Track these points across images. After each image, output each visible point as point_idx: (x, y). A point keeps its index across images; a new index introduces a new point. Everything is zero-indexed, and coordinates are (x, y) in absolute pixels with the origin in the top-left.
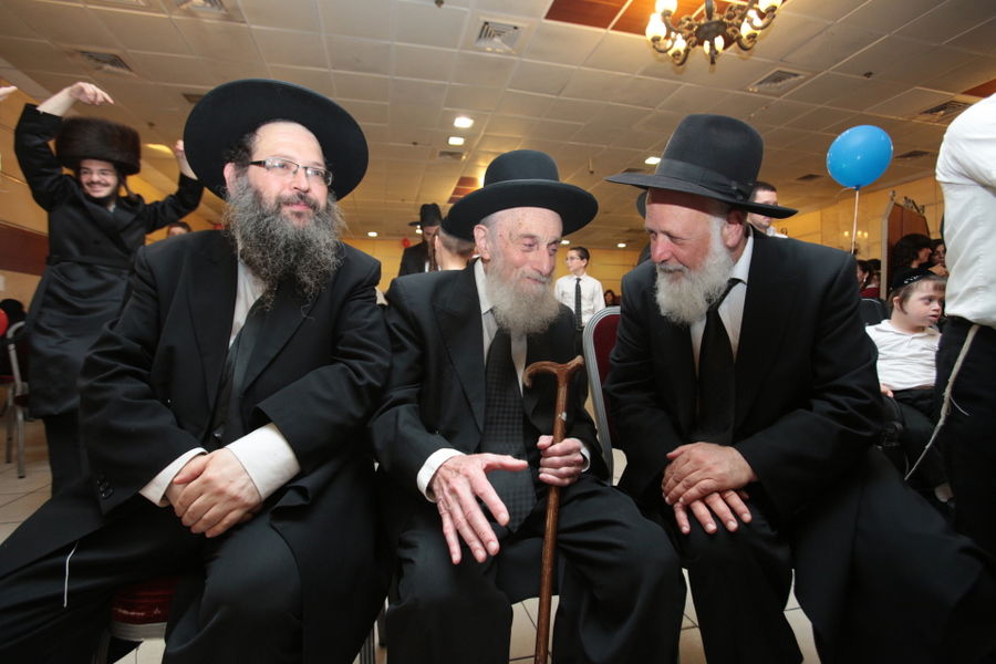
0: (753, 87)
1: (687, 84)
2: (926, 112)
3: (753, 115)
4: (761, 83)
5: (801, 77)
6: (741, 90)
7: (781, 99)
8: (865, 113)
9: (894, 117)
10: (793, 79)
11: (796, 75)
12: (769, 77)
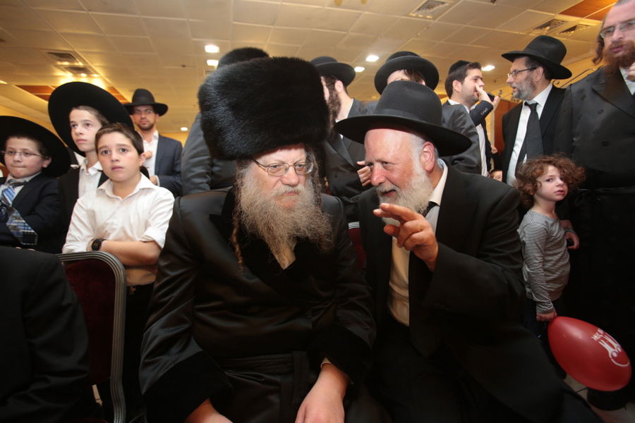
0: (414, 13)
1: (366, 12)
2: (538, 28)
3: (419, 34)
4: (419, 9)
5: (447, 5)
6: (406, 15)
7: (436, 21)
8: (496, 30)
9: (518, 33)
10: (441, 6)
11: (443, 3)
12: (423, 6)
